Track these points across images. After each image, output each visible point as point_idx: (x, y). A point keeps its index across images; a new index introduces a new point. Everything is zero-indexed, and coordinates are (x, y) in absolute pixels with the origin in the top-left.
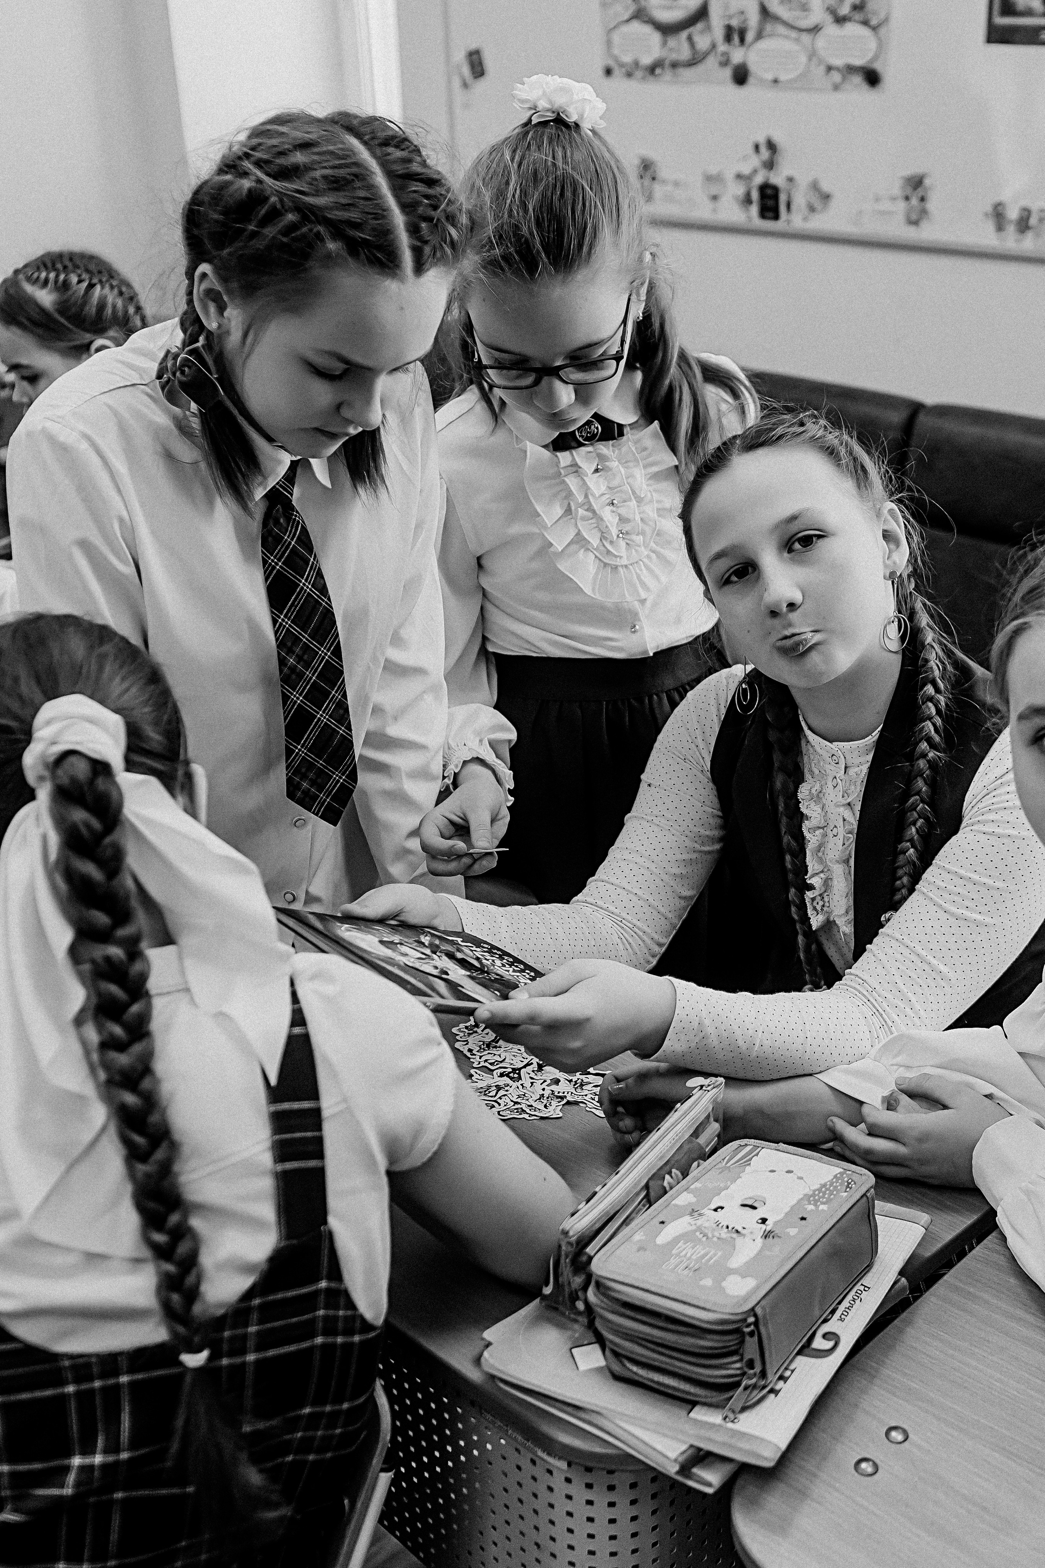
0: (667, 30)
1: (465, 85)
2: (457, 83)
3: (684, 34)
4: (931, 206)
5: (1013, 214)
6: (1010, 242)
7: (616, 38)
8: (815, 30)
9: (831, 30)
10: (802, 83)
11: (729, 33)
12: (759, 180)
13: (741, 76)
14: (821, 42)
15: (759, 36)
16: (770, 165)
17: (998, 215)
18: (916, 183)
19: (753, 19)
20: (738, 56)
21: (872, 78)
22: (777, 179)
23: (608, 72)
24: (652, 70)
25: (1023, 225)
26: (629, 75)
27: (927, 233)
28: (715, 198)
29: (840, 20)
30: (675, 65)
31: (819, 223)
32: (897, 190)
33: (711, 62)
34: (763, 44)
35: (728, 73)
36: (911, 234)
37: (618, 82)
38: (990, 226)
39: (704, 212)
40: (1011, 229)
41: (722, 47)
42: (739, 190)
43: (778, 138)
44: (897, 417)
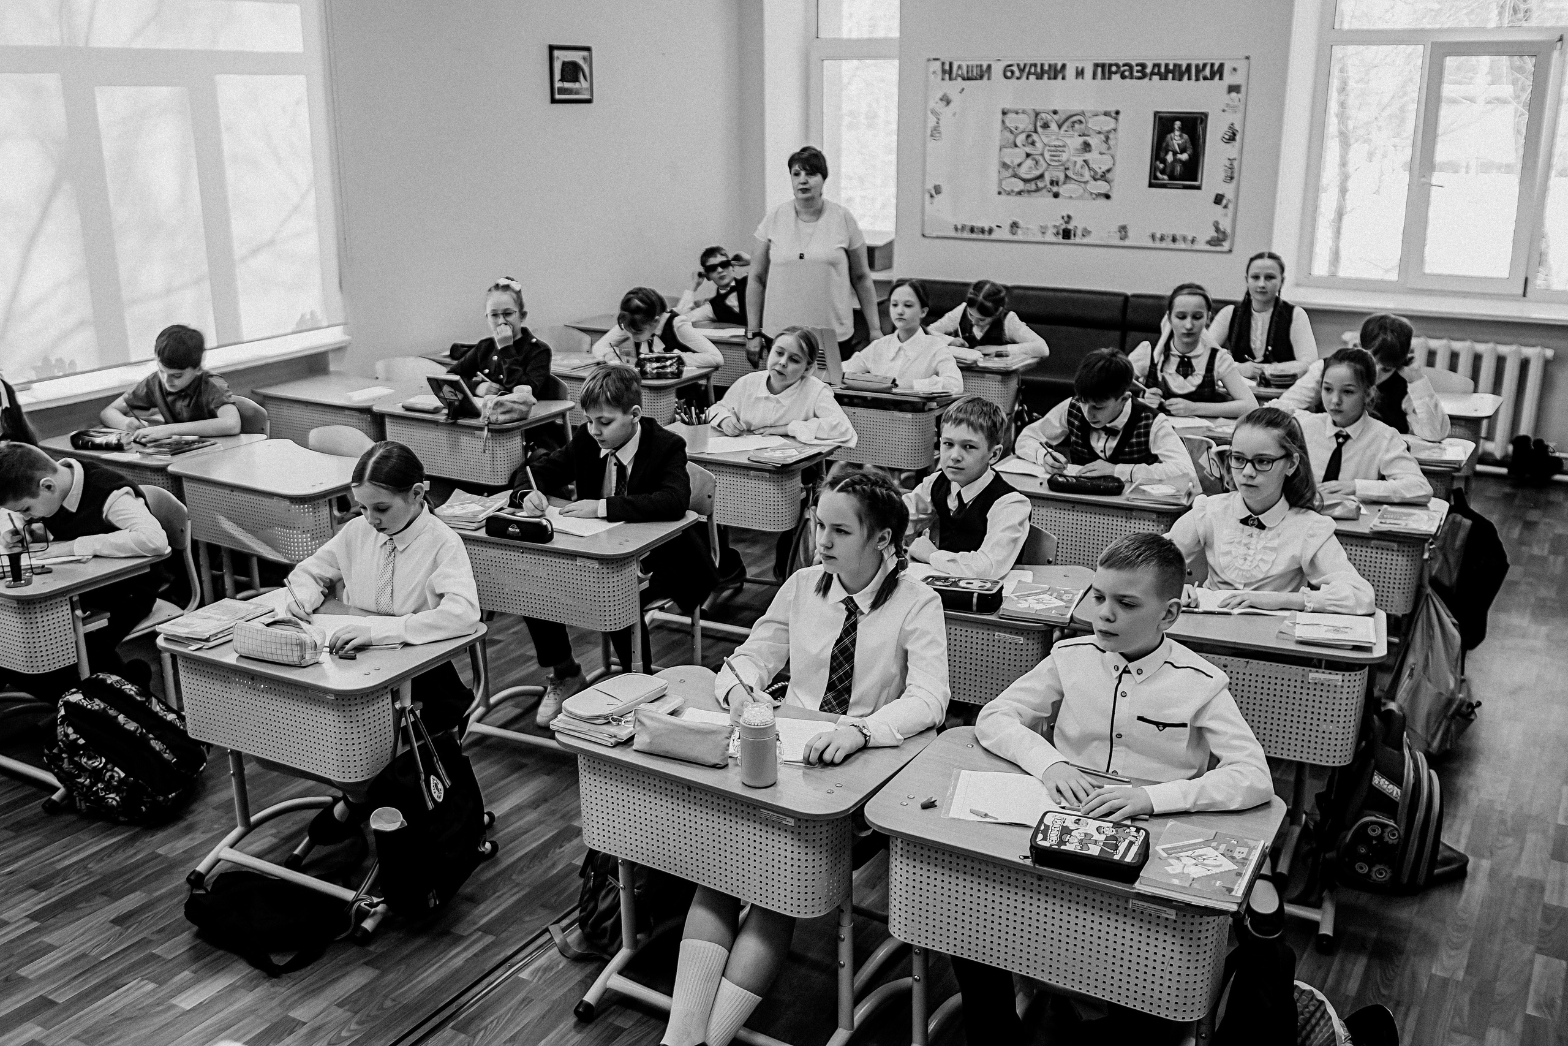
0: (1025, 181)
1: (932, 196)
2: (927, 196)
3: (1033, 183)
4: (1130, 234)
5: (1158, 236)
6: (1158, 244)
7: (1004, 183)
8: (1086, 182)
9: (1093, 182)
10: (1081, 197)
11: (1052, 183)
12: (1063, 227)
13: (1056, 195)
14: (1089, 187)
15: (1064, 183)
16: (1067, 223)
17: (1153, 237)
18: (1123, 229)
19: (1062, 177)
20: (1055, 189)
21: (1108, 197)
22: (1070, 227)
23: (1000, 193)
24: (1020, 193)
25: (1162, 239)
26: (1009, 194)
27: (1127, 243)
28: (1043, 233)
29: (1095, 180)
30: (1029, 192)
31: (1085, 241)
32: (1116, 229)
33: (1044, 191)
34: (1065, 186)
35: (1051, 194)
36: (1122, 243)
37: (1004, 197)
38: (1150, 240)
39: (1040, 238)
40: (1157, 240)
41: (1049, 186)
42: (1055, 231)
43: (1071, 214)
44: (1121, 299)
